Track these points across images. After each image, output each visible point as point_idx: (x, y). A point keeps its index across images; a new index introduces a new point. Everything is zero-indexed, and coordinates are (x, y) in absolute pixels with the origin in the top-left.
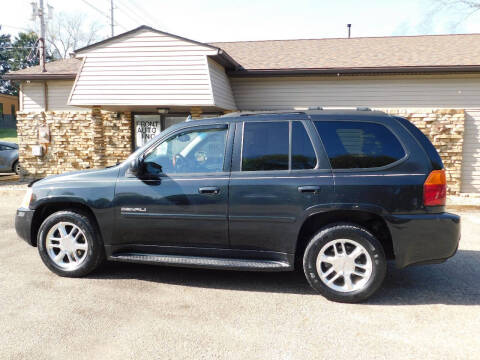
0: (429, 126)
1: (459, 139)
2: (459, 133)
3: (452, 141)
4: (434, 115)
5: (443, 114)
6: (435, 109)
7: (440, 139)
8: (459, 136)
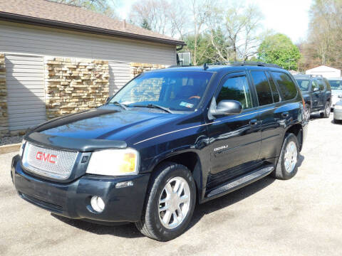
0: (90, 73)
1: (106, 83)
2: (107, 78)
3: (103, 84)
4: (92, 64)
5: (97, 64)
6: (93, 60)
7: (97, 83)
8: (107, 81)
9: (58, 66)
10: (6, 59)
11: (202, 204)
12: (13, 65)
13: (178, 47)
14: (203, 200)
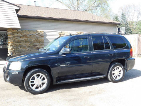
6: (77, 32)
9: (63, 34)
10: (44, 33)
11: (55, 85)
12: (47, 34)
13: (117, 25)
14: (55, 83)
